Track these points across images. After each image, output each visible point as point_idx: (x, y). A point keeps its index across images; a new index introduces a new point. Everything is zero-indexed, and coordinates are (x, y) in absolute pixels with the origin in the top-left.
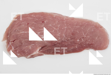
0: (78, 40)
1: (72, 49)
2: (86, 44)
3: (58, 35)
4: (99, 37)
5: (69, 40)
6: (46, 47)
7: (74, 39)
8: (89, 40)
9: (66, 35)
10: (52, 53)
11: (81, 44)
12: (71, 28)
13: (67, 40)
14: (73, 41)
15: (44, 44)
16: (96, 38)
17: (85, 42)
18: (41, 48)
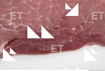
0: (74, 29)
3: (38, 19)
5: (58, 28)
6: (16, 41)
7: (66, 26)
9: (52, 20)
10: (28, 51)
13: (53, 29)
14: (65, 31)
15: (13, 35)
18: (7, 42)
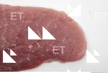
0: (31, 47)
1: (21, 64)
2: (45, 51)
4: (67, 38)
8: (50, 44)
9: (7, 39)
11: (36, 53)
12: (16, 24)
13: (9, 48)
14: (21, 49)
16: (64, 40)
17: (44, 48)
